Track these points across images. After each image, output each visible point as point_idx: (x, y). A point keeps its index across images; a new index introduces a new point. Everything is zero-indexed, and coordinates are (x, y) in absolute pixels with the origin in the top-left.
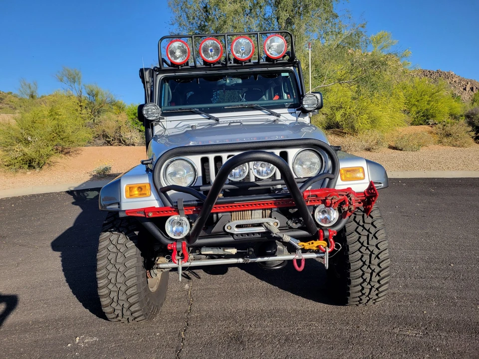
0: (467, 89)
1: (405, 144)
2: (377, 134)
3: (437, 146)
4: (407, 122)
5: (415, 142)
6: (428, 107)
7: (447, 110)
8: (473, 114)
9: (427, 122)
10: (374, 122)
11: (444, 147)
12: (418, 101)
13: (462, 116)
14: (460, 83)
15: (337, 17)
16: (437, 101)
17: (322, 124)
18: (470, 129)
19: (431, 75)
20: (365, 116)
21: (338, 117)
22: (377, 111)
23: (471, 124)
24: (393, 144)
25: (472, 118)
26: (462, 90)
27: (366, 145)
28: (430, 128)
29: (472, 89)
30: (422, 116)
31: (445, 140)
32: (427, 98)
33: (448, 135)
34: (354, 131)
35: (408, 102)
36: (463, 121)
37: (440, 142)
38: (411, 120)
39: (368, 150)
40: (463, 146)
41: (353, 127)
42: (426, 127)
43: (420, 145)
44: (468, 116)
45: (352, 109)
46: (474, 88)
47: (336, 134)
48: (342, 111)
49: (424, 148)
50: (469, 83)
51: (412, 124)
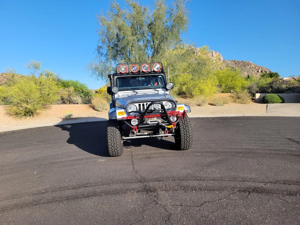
0: (259, 71)
1: (217, 102)
2: (203, 97)
3: (233, 103)
4: (219, 91)
5: (222, 101)
6: (231, 83)
7: (240, 85)
8: (251, 87)
9: (230, 91)
10: (201, 91)
11: (236, 104)
12: (225, 80)
13: (246, 88)
14: (255, 68)
15: (181, 41)
16: (235, 80)
17: (176, 92)
18: (249, 95)
19: (239, 63)
20: (197, 89)
21: (184, 89)
22: (203, 86)
23: (250, 92)
24: (211, 103)
25: (251, 90)
26: (256, 72)
27: (198, 103)
28: (231, 94)
29: (262, 71)
30: (228, 88)
31: (237, 100)
32: (230, 78)
33: (239, 98)
34: (192, 96)
35: (220, 81)
36: (246, 91)
37: (235, 101)
38: (222, 90)
39: (199, 105)
40: (245, 103)
41: (191, 94)
42: (229, 94)
43: (225, 103)
44: (249, 88)
45: (190, 85)
46: (263, 71)
47: (183, 98)
48: (186, 86)
49: (227, 104)
50: (260, 68)
51: (222, 92)
